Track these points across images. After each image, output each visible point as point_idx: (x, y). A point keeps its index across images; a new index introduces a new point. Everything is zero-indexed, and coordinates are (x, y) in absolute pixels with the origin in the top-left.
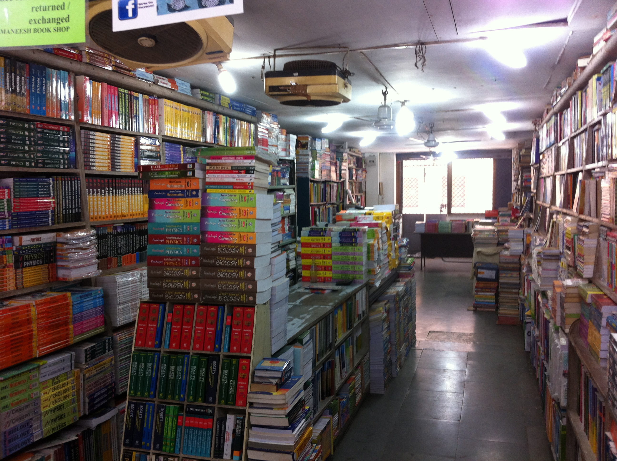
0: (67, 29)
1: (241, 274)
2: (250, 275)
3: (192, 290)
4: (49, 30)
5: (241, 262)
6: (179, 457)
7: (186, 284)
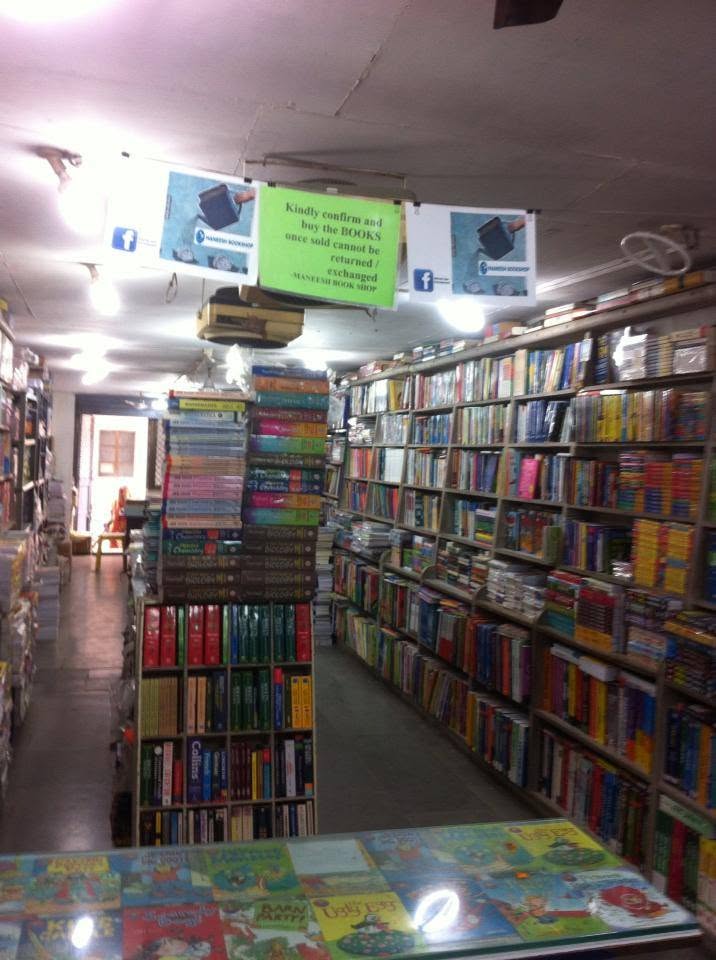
0: (374, 289)
1: (297, 563)
2: (308, 563)
3: (228, 585)
4: (351, 286)
5: (298, 548)
6: (226, 807)
7: (220, 578)
